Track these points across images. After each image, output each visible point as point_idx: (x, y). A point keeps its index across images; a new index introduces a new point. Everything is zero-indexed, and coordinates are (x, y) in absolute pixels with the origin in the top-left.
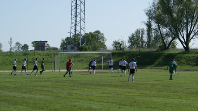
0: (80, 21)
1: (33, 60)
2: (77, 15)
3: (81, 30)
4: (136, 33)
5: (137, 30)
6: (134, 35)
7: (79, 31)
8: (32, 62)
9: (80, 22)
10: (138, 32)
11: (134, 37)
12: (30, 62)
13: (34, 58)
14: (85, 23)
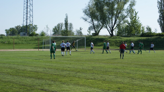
0: (30, 16)
1: (8, 42)
2: (28, 12)
3: (31, 23)
4: (58, 26)
5: (59, 24)
6: (57, 27)
7: (29, 23)
8: (8, 44)
9: (30, 18)
10: (59, 25)
11: (56, 28)
12: (7, 44)
13: (9, 41)
14: (33, 18)
